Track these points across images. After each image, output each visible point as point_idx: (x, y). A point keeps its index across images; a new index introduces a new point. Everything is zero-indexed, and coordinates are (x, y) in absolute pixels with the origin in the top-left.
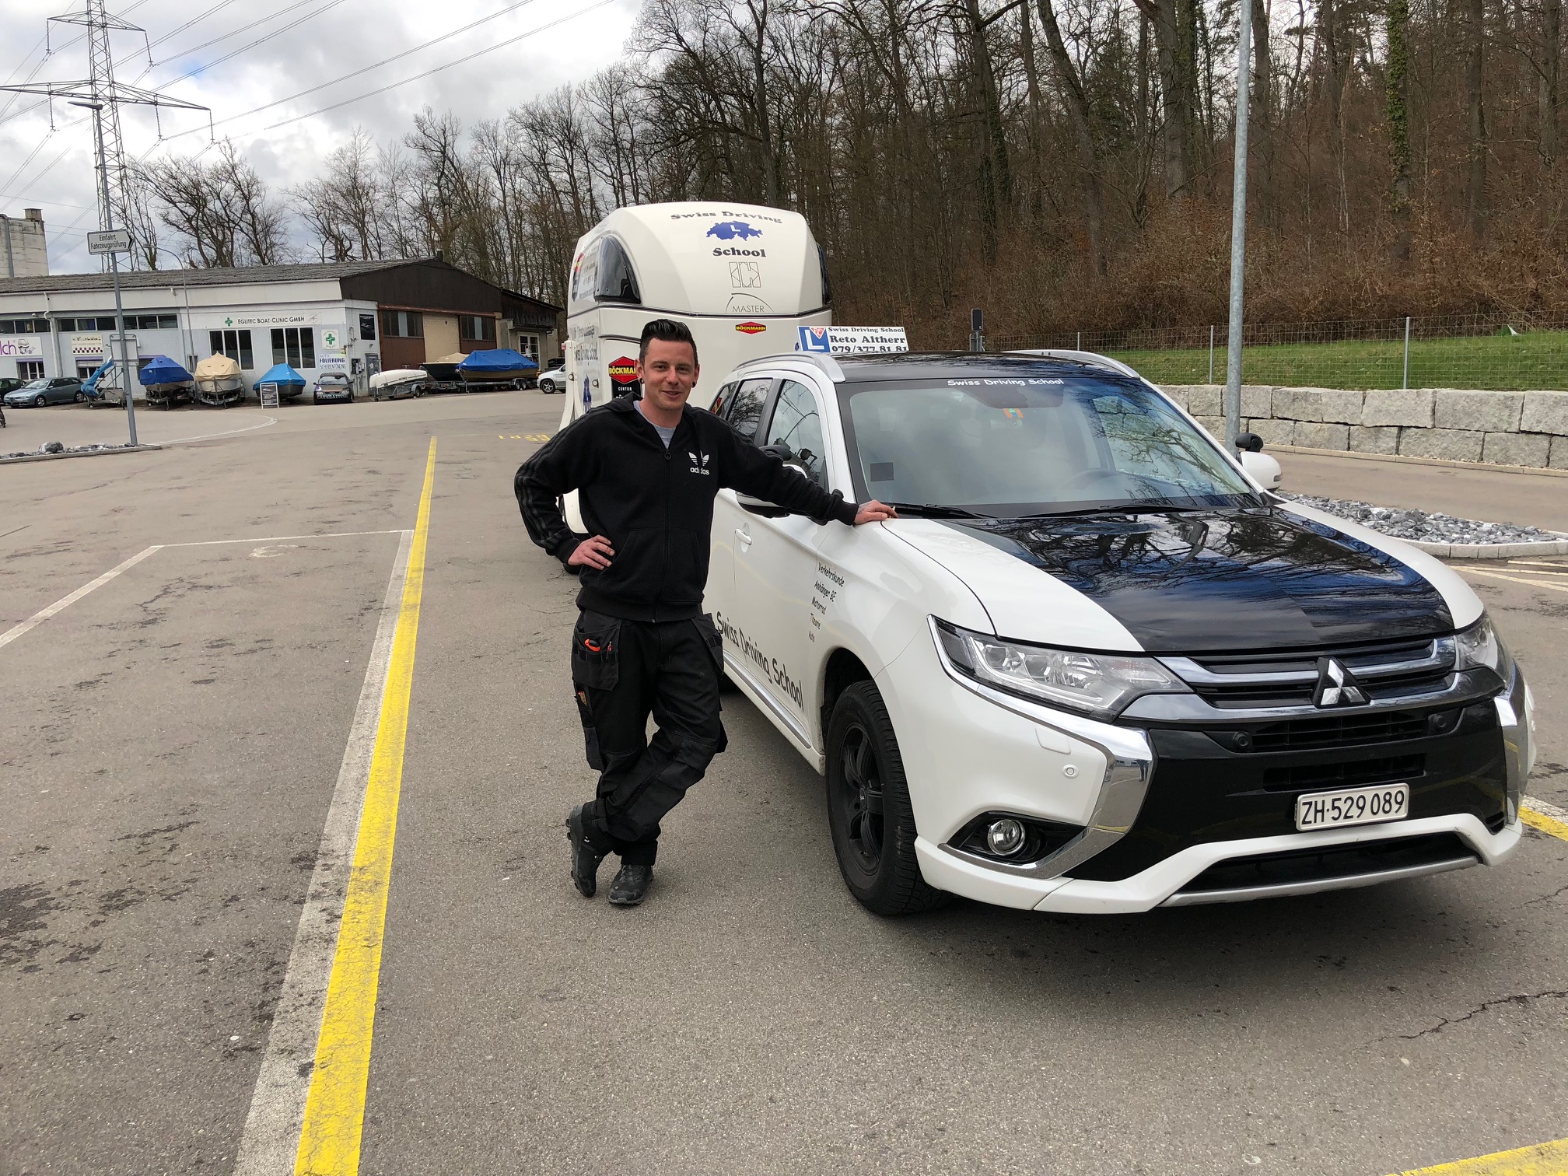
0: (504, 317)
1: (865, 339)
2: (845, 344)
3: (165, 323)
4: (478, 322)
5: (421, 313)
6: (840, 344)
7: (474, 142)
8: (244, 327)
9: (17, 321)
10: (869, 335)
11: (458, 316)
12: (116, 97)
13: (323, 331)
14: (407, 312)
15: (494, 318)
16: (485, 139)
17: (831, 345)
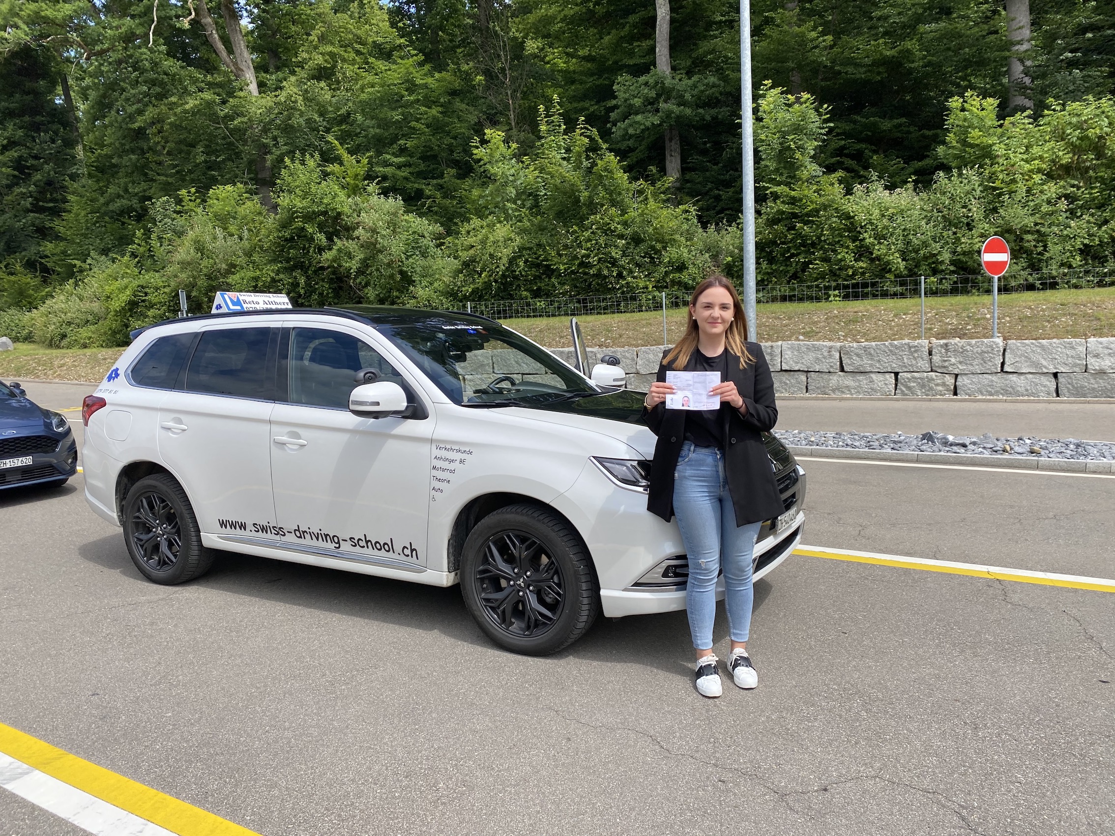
1: (265, 303)
2: (253, 306)
6: (249, 306)
10: (266, 299)
17: (245, 306)
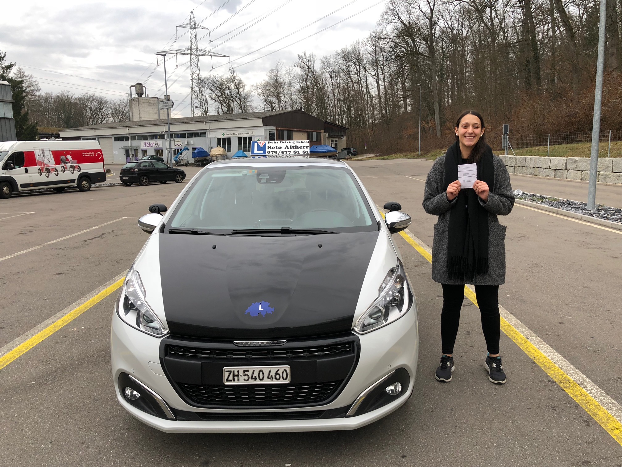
0: (325, 132)
3: (202, 136)
4: (314, 134)
5: (293, 131)
7: (322, 65)
8: (229, 136)
9: (155, 135)
11: (307, 132)
12: (198, 54)
13: (256, 138)
14: (287, 130)
15: (321, 132)
16: (326, 63)
